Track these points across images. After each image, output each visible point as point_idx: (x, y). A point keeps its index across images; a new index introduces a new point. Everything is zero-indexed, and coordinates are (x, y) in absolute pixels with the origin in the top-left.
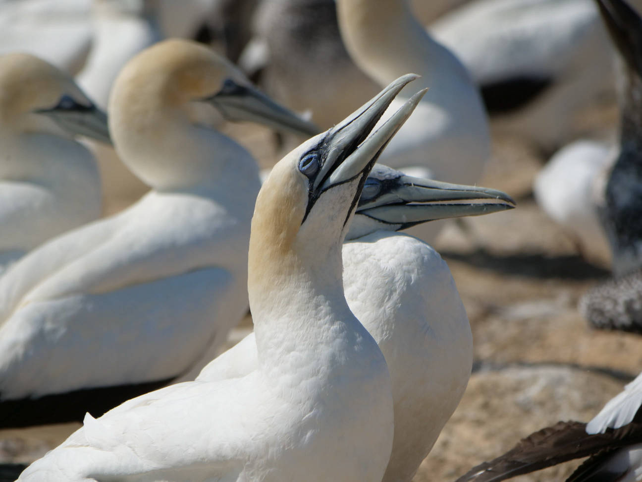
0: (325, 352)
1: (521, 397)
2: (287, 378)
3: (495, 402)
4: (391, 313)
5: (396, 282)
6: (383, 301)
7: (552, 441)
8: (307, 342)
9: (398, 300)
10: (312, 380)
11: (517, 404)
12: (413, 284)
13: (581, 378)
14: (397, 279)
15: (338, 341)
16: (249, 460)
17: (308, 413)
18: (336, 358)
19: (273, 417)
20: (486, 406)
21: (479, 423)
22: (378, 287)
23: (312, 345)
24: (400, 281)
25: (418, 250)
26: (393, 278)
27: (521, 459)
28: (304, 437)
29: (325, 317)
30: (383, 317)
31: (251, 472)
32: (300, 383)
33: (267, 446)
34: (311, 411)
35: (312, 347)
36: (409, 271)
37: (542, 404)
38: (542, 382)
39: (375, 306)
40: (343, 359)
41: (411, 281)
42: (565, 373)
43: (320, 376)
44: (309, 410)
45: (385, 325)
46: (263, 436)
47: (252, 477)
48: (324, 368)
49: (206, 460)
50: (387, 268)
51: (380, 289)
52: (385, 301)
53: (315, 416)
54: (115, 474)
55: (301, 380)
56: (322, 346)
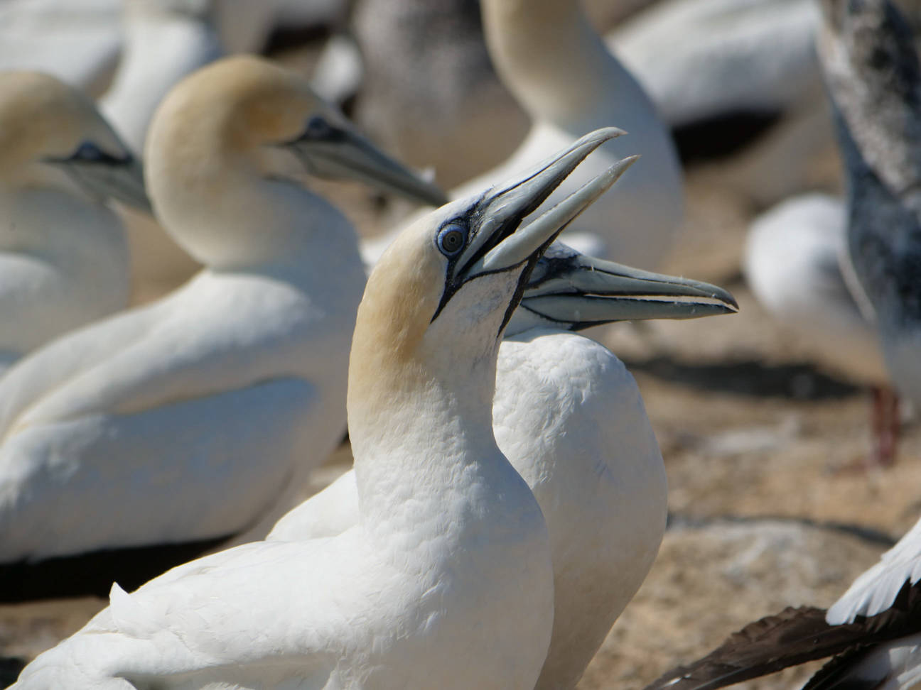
0: (455, 500)
1: (729, 566)
2: (401, 537)
3: (692, 573)
4: (551, 445)
5: (560, 400)
6: (540, 427)
7: (776, 635)
8: (430, 486)
9: (561, 426)
10: (438, 540)
11: (725, 577)
12: (584, 402)
13: (816, 539)
14: (561, 395)
15: (475, 486)
16: (344, 653)
17: (430, 588)
18: (472, 509)
19: (379, 593)
20: (679, 579)
21: (668, 603)
22: (534, 407)
23: (437, 491)
24: (566, 399)
25: (592, 356)
26: (556, 395)
27: (732, 661)
28: (424, 622)
29: (457, 453)
30: (541, 449)
31: (346, 672)
32: (418, 545)
33: (371, 633)
34: (434, 584)
35: (439, 492)
36: (578, 386)
37: (759, 576)
38: (760, 545)
39: (530, 433)
40: (481, 511)
41: (582, 398)
42: (793, 532)
43: (448, 534)
44: (432, 583)
45: (542, 463)
46: (365, 619)
47: (348, 679)
48: (454, 524)
49: (283, 653)
50: (547, 380)
51: (537, 410)
52: (544, 427)
53: (439, 591)
54: (155, 673)
55: (421, 541)
56: (451, 493)
